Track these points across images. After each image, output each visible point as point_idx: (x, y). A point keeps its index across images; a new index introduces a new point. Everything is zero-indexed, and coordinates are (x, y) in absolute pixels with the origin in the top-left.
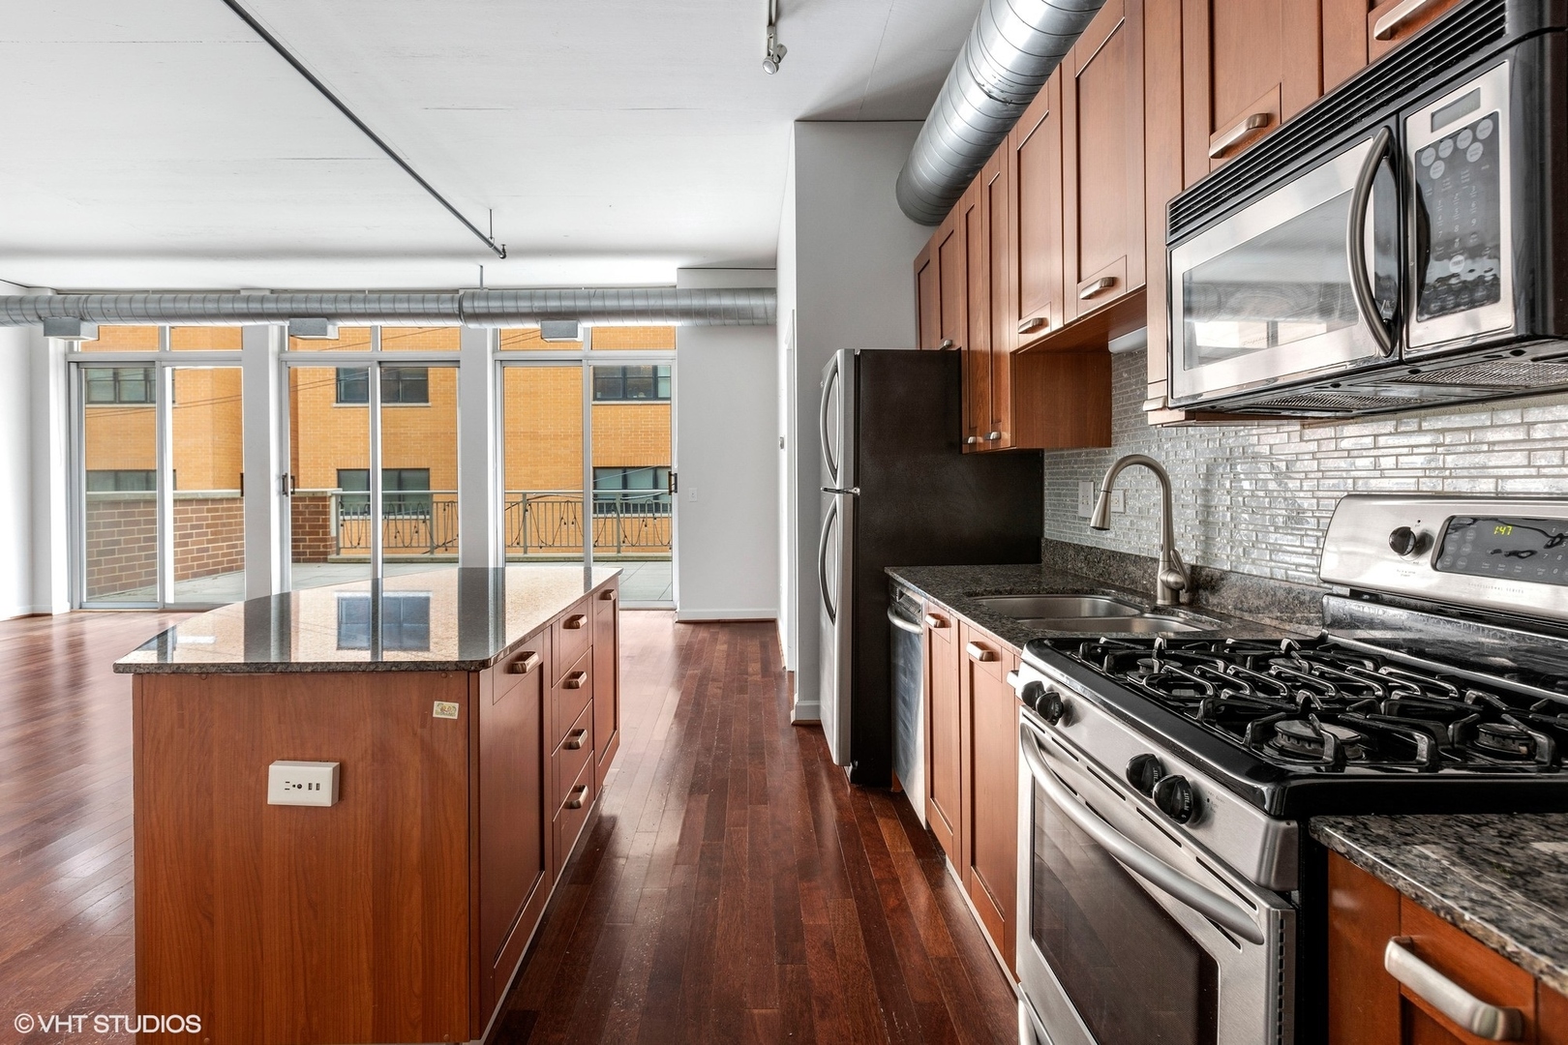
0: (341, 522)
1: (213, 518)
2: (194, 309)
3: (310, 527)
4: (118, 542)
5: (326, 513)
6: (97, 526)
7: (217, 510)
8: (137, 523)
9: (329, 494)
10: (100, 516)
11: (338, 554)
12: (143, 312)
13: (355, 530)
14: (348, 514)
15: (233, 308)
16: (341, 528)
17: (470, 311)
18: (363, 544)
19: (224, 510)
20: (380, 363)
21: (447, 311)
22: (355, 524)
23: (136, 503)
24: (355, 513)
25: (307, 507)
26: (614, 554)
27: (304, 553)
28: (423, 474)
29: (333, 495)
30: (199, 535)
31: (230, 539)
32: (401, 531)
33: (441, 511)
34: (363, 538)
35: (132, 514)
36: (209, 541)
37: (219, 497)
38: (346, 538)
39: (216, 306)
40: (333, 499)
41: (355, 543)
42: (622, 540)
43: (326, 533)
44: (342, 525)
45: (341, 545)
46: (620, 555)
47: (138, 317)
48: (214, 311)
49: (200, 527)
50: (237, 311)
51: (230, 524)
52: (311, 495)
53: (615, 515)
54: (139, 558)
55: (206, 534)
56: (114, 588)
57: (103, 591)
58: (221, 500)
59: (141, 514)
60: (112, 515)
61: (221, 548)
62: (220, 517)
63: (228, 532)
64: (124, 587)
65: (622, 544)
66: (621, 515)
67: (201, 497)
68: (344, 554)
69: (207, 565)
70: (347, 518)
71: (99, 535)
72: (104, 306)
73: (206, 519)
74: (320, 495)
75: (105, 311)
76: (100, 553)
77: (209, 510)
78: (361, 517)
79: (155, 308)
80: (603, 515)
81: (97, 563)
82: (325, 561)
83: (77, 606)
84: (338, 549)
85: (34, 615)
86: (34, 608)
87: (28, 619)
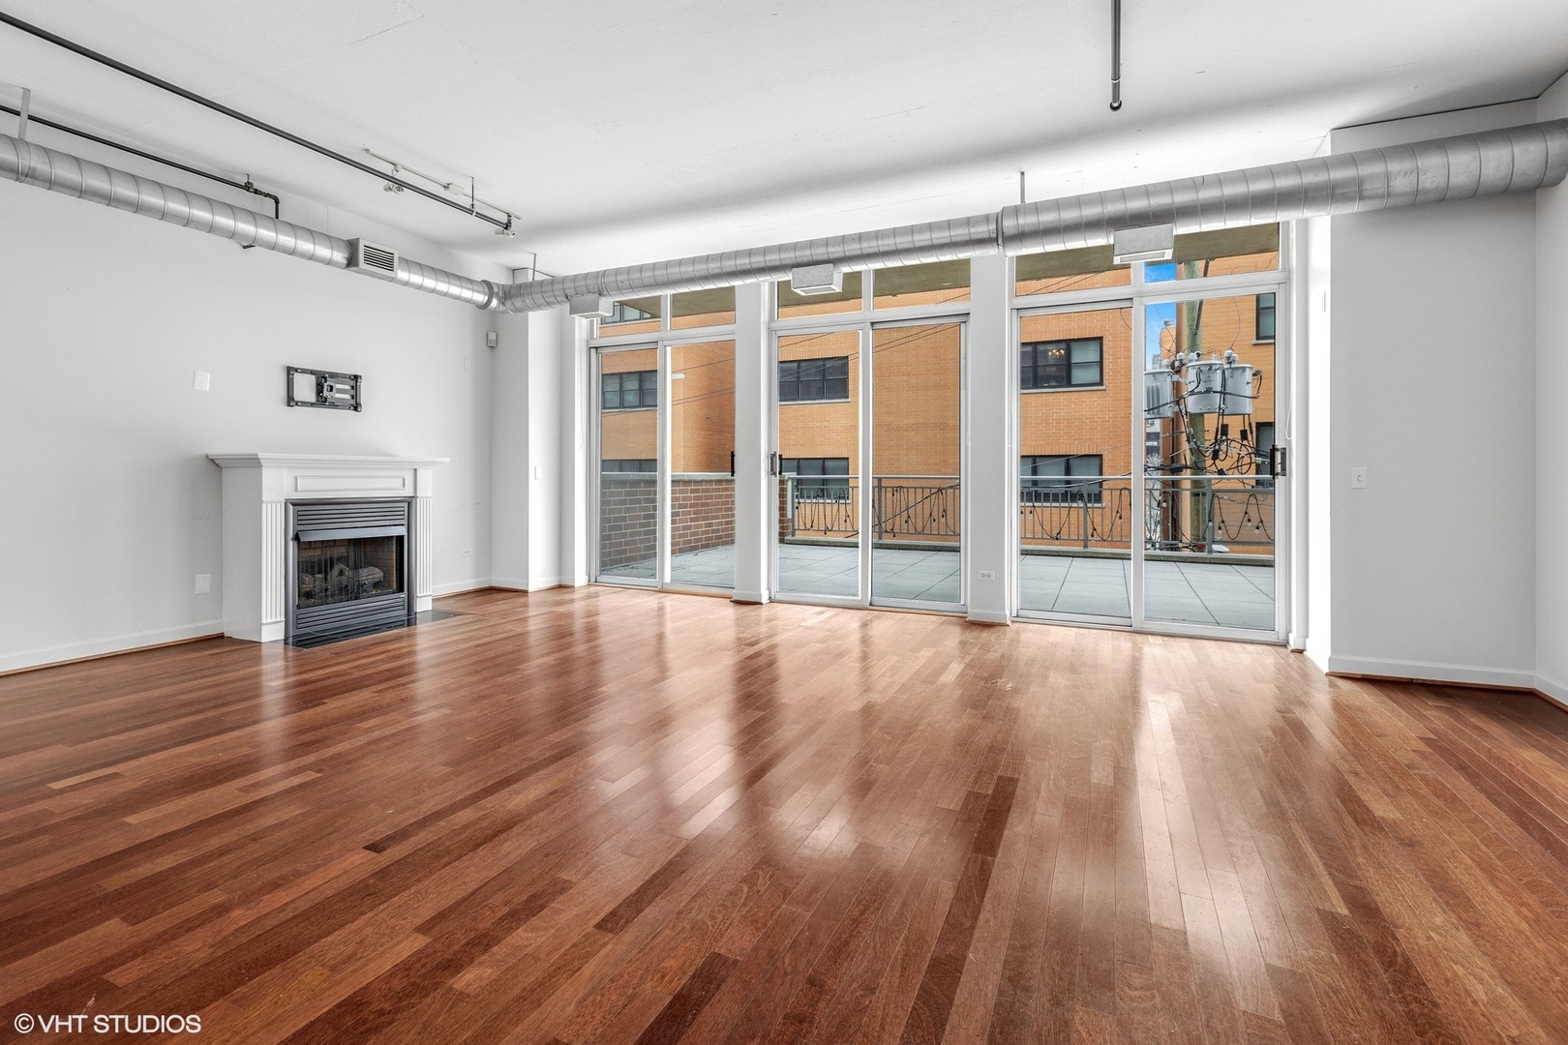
0: (796, 505)
1: (695, 498)
2: (698, 271)
4: (623, 519)
5: (784, 496)
6: (609, 503)
7: (697, 491)
8: (639, 501)
9: (786, 478)
10: (612, 494)
11: (793, 536)
12: (652, 281)
13: (808, 512)
14: (802, 497)
15: (736, 265)
16: (796, 511)
17: (1013, 231)
18: (815, 527)
19: (704, 491)
20: (872, 324)
21: (980, 236)
22: (808, 507)
23: (636, 483)
24: (809, 497)
26: (1080, 549)
28: (843, 463)
29: (789, 478)
30: (684, 514)
31: (707, 518)
32: (850, 515)
33: (889, 495)
34: (816, 522)
35: (635, 493)
36: (692, 520)
37: (699, 479)
38: (801, 521)
39: (718, 264)
40: (790, 483)
41: (808, 526)
42: (1089, 534)
44: (797, 508)
45: (796, 527)
46: (1088, 550)
47: (648, 286)
48: (718, 271)
49: (685, 506)
50: (739, 268)
51: (707, 504)
53: (1082, 505)
54: (639, 534)
55: (689, 513)
56: (620, 561)
57: (613, 563)
58: (701, 481)
59: (642, 493)
60: (620, 494)
61: (700, 526)
62: (700, 498)
63: (706, 512)
64: (630, 560)
65: (1090, 538)
66: (1089, 505)
67: (686, 478)
68: (799, 536)
69: (690, 542)
70: (801, 501)
71: (611, 511)
72: (619, 278)
73: (689, 499)
75: (620, 283)
76: (611, 528)
77: (692, 491)
78: (814, 501)
79: (663, 275)
80: (1066, 505)
81: (609, 537)
82: (782, 541)
83: (593, 580)
84: (794, 530)
85: (560, 587)
86: (560, 579)
87: (556, 591)
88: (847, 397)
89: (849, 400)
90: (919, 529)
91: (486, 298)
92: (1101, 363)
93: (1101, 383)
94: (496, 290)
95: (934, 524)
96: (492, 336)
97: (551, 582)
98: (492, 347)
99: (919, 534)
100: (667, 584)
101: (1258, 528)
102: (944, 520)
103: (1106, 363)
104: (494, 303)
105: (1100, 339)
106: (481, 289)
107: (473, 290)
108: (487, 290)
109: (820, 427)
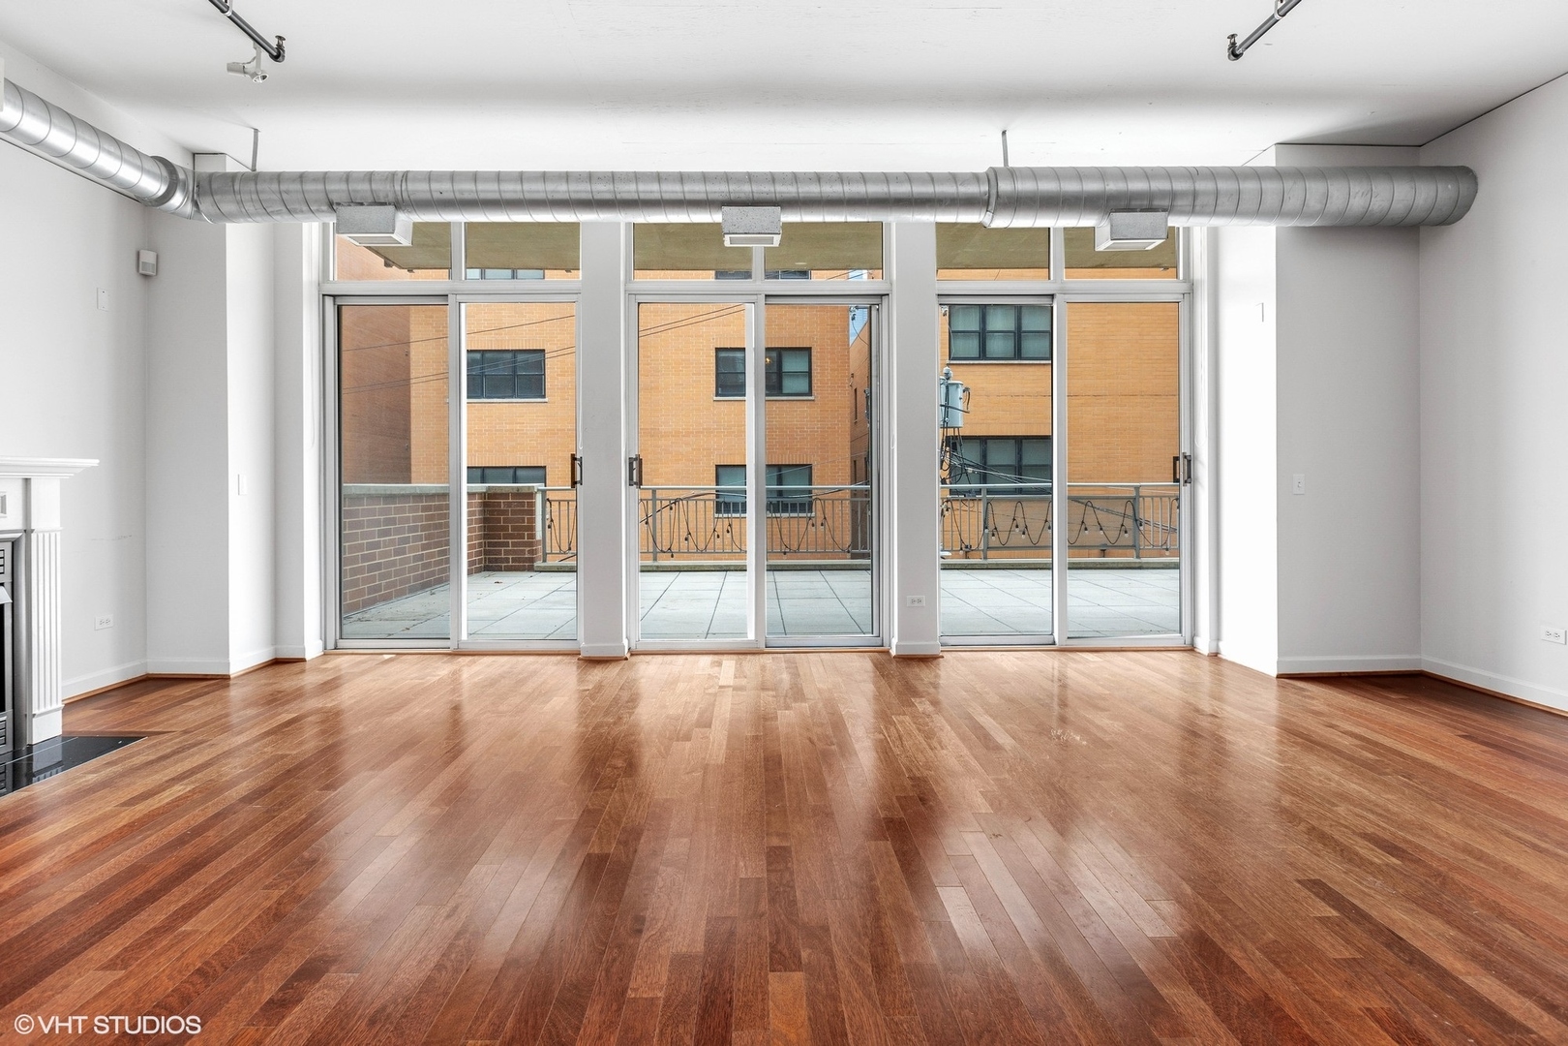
0: (547, 523)
1: (427, 518)
2: (577, 192)
3: (514, 529)
5: (532, 512)
9: (536, 490)
11: (545, 561)
16: (548, 530)
25: (509, 504)
27: (507, 560)
28: (540, 473)
29: (538, 490)
36: (424, 547)
38: (554, 541)
41: (565, 547)
43: (532, 536)
44: (550, 526)
45: (548, 550)
52: (515, 491)
55: (420, 538)
61: (433, 555)
68: (552, 562)
69: (422, 576)
72: (434, 186)
74: (527, 491)
75: (436, 195)
82: (531, 569)
83: (331, 645)
84: (545, 554)
85: (276, 662)
86: (276, 650)
87: (270, 671)
88: (544, 397)
89: (546, 400)
90: (702, 546)
91: (163, 189)
92: (809, 373)
93: (810, 393)
94: (181, 176)
95: (718, 541)
96: (148, 257)
97: (263, 655)
98: (146, 276)
99: (702, 552)
100: (465, 643)
101: (1024, 533)
102: (729, 535)
103: (814, 373)
104: (177, 199)
105: (809, 349)
106: (157, 171)
107: (142, 170)
108: (165, 173)
109: (511, 430)
